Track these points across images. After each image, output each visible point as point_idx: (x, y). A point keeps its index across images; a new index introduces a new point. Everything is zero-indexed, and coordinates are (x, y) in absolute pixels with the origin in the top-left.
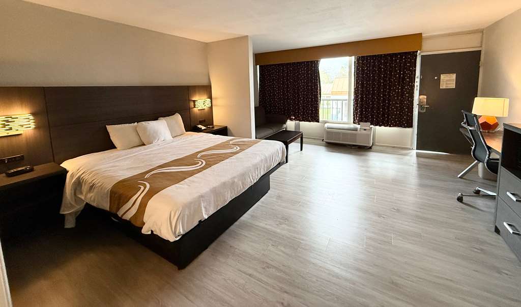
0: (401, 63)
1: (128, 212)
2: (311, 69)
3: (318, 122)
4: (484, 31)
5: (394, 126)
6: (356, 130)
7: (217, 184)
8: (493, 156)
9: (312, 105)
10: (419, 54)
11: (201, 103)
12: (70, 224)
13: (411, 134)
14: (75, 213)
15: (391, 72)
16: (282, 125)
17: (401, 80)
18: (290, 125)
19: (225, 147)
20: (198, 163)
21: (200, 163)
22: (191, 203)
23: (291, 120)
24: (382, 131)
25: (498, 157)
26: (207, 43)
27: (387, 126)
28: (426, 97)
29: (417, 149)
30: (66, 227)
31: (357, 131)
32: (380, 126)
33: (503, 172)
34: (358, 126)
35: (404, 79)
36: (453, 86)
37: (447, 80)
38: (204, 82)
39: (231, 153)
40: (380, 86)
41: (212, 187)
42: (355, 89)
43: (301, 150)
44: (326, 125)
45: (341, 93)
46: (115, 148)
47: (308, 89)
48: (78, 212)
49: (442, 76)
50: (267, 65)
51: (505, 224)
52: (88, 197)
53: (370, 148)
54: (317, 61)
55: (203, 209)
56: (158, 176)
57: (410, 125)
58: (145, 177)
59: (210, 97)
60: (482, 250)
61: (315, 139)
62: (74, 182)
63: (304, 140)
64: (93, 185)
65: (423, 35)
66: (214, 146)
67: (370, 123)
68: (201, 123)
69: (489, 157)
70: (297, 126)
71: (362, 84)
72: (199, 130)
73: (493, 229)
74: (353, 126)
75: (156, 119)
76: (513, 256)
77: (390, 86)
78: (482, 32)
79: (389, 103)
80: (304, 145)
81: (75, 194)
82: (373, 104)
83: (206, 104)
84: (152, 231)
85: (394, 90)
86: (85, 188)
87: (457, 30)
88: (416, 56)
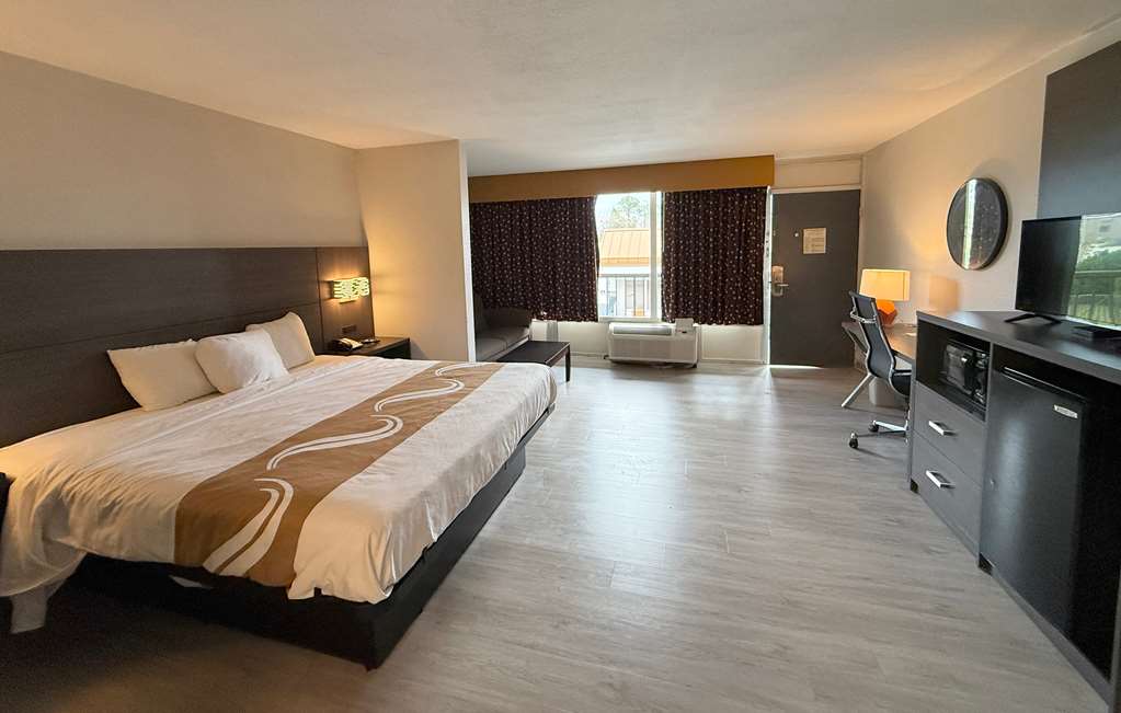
0: (742, 208)
1: (241, 555)
2: (580, 214)
3: (596, 320)
4: (865, 158)
5: (735, 323)
6: (668, 333)
7: (450, 464)
8: (903, 365)
9: (582, 287)
10: (770, 193)
11: (347, 288)
12: (27, 621)
13: (762, 334)
14: (46, 587)
15: (725, 222)
16: (523, 330)
17: (742, 239)
18: (539, 328)
19: (429, 384)
20: (386, 424)
21: (391, 424)
22: (407, 511)
23: (540, 318)
24: (715, 334)
25: (908, 366)
26: (356, 152)
27: (721, 323)
28: (782, 269)
29: (772, 363)
30: (16, 630)
31: (670, 334)
32: (710, 324)
33: (920, 391)
34: (672, 326)
35: (747, 236)
36: (822, 249)
37: (813, 240)
38: (353, 239)
39: (451, 395)
40: (707, 248)
41: (441, 471)
42: (663, 254)
43: (568, 380)
44: (612, 326)
45: (638, 262)
46: (137, 406)
47: (574, 255)
48: (55, 584)
49: (807, 233)
50: (486, 204)
51: (929, 474)
52: (94, 537)
53: (695, 366)
54: (592, 199)
55: (431, 521)
56: (302, 461)
57: (759, 321)
58: (269, 468)
59: (367, 274)
60: (899, 521)
61: (588, 356)
62: (43, 505)
63: (572, 358)
64: (114, 504)
65: (776, 159)
66: (402, 384)
67: (692, 320)
68: (347, 332)
69: (894, 368)
70: (553, 331)
71: (677, 246)
72: (346, 351)
73: (908, 485)
74: (661, 326)
75: (241, 329)
76: (939, 524)
77: (724, 249)
78: (861, 159)
79: (723, 281)
80: (572, 369)
81: (45, 539)
82: (697, 283)
83: (359, 289)
84: (318, 591)
85: (732, 258)
86: (78, 518)
87: (826, 154)
88: (765, 195)
